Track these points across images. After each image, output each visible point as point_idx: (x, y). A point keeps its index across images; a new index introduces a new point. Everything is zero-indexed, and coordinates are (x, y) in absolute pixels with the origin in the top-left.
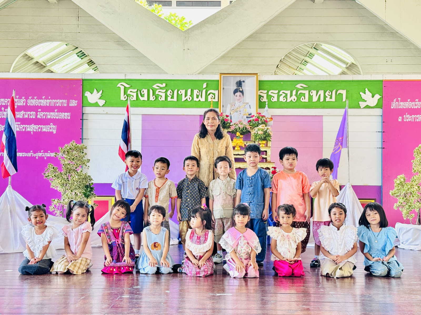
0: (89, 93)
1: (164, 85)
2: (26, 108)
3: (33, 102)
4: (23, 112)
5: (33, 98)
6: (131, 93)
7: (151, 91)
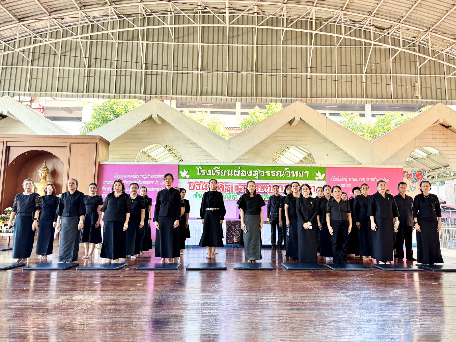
0: (182, 172)
1: (219, 168)
2: (150, 179)
3: (153, 176)
4: (148, 182)
5: (153, 175)
6: (203, 172)
7: (213, 171)
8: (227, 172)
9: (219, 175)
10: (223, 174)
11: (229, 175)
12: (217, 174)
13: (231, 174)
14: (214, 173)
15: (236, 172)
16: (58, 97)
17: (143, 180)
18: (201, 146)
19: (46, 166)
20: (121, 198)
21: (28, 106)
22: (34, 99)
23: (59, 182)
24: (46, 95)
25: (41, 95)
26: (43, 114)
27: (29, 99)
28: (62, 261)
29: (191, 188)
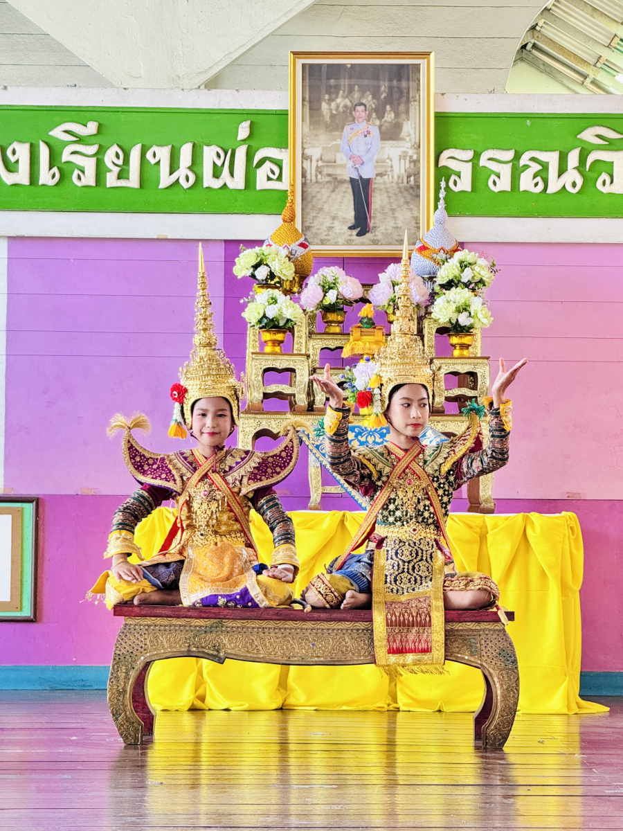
1: (92, 128)
7: (44, 152)
8: (153, 161)
9: (89, 179)
10: (119, 178)
11: (165, 180)
12: (76, 172)
13: (182, 172)
14: (55, 170)
15: (219, 163)
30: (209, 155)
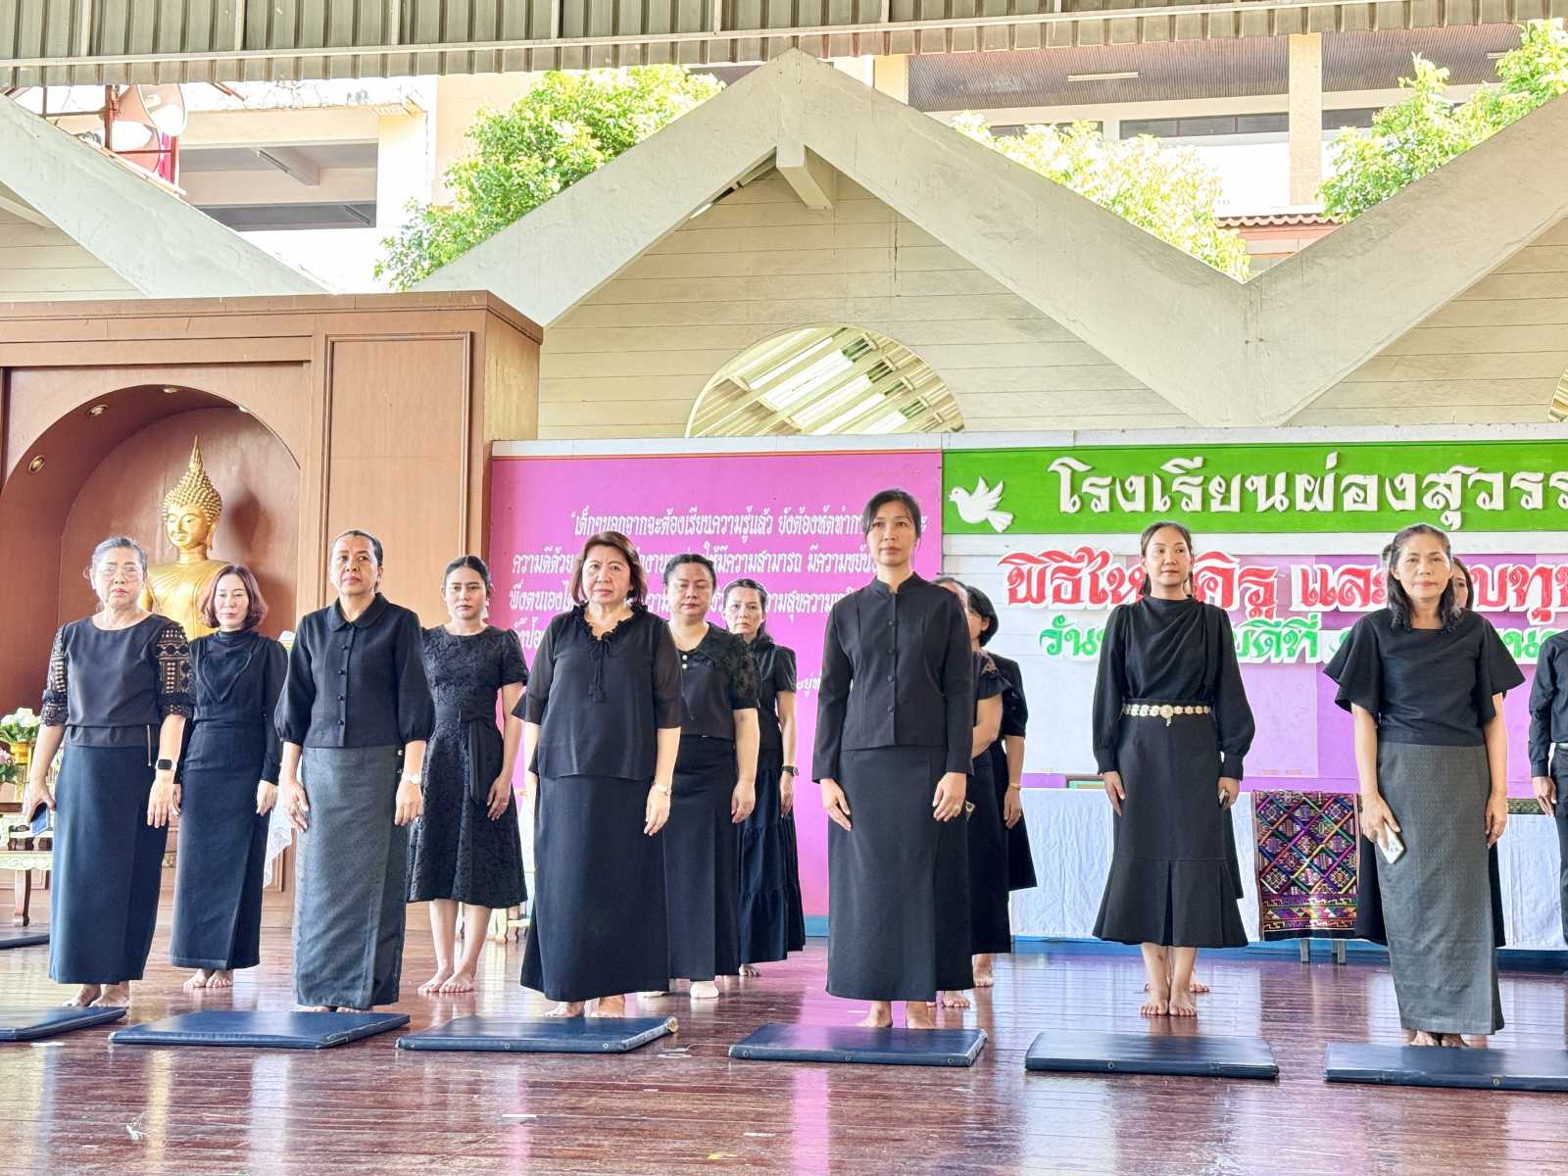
0: (962, 492)
1: (1198, 462)
2: (774, 543)
3: (794, 523)
4: (764, 555)
5: (794, 513)
6: (1094, 491)
7: (1157, 483)
8: (1251, 489)
9: (1196, 505)
10: (1223, 502)
11: (1263, 504)
12: (1185, 500)
13: (1278, 496)
14: (1167, 498)
15: (1310, 489)
16: (251, 79)
17: (734, 544)
18: (1077, 330)
19: (205, 478)
20: (626, 640)
21: (89, 140)
22: (121, 99)
23: (276, 564)
24: (184, 74)
25: (156, 74)
26: (172, 180)
27: (93, 97)
28: (318, 1002)
29: (1022, 592)
30: (1301, 482)
